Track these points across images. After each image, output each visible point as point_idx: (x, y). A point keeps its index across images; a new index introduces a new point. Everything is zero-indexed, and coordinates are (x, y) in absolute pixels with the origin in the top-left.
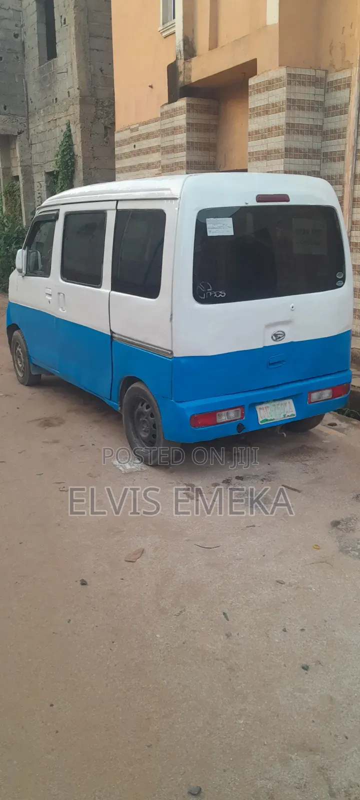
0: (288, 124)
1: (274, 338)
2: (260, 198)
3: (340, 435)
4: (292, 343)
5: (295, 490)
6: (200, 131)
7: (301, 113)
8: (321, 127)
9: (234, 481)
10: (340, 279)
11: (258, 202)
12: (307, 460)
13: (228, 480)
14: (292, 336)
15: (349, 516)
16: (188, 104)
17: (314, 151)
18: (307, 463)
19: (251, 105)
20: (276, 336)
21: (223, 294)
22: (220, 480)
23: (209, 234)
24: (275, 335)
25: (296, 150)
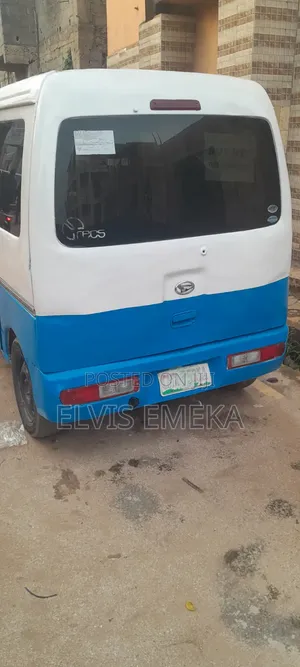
0: (256, 35)
1: (179, 290)
2: (155, 105)
3: (279, 396)
4: (204, 297)
5: (196, 488)
6: (176, 50)
7: (272, 23)
8: (294, 39)
9: (126, 468)
10: (274, 214)
11: (152, 109)
12: (226, 436)
13: (118, 465)
14: (203, 287)
15: (254, 542)
16: (163, 22)
17: (285, 66)
18: (226, 440)
19: (221, 18)
20: (182, 289)
21: (101, 234)
22: (106, 465)
23: (78, 153)
24: (180, 287)
25: (265, 64)
